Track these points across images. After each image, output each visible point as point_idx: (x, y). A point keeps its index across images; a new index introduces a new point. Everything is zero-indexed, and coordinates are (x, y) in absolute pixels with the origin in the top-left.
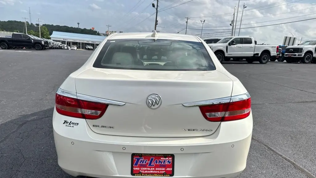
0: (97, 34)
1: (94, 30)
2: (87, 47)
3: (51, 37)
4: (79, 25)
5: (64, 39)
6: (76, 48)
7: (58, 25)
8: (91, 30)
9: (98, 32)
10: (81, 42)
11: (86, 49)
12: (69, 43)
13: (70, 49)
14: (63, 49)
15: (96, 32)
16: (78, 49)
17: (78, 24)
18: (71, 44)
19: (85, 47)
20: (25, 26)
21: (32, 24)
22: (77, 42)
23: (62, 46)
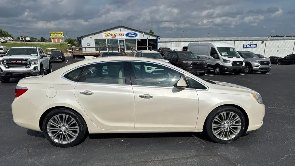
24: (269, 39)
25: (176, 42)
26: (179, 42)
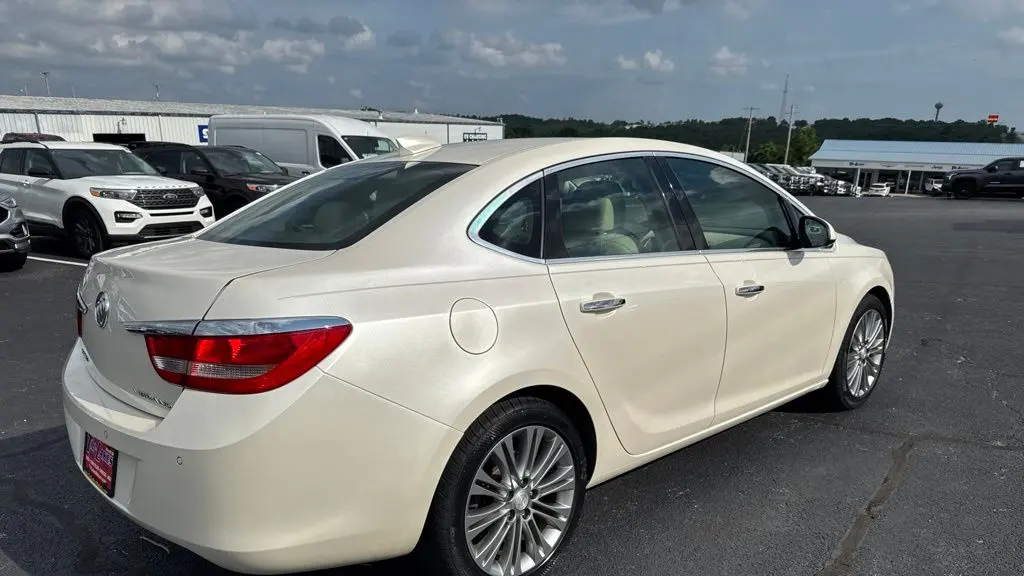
0: (1003, 135)
1: (995, 124)
2: (929, 187)
3: (811, 158)
4: (941, 110)
5: (851, 164)
6: (886, 191)
7: (864, 119)
8: (982, 124)
9: (1013, 129)
10: (910, 169)
11: (925, 192)
12: (870, 175)
13: (859, 195)
14: (827, 194)
15: (1004, 129)
16: (892, 195)
17: (939, 107)
18: (875, 177)
19: (924, 187)
20: (747, 131)
21: (784, 122)
22: (898, 172)
23: (822, 187)
24: (381, 118)
25: (59, 112)
26: (72, 113)
